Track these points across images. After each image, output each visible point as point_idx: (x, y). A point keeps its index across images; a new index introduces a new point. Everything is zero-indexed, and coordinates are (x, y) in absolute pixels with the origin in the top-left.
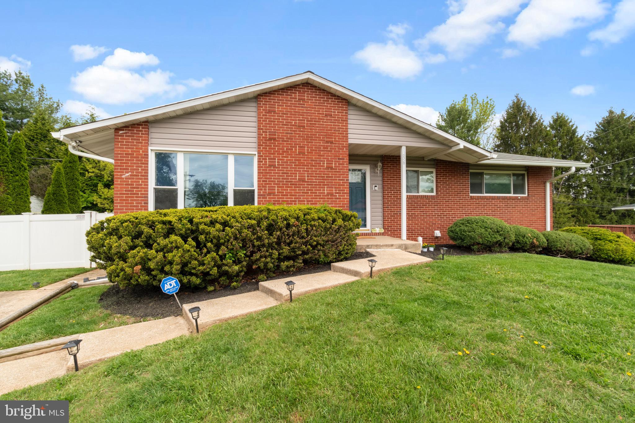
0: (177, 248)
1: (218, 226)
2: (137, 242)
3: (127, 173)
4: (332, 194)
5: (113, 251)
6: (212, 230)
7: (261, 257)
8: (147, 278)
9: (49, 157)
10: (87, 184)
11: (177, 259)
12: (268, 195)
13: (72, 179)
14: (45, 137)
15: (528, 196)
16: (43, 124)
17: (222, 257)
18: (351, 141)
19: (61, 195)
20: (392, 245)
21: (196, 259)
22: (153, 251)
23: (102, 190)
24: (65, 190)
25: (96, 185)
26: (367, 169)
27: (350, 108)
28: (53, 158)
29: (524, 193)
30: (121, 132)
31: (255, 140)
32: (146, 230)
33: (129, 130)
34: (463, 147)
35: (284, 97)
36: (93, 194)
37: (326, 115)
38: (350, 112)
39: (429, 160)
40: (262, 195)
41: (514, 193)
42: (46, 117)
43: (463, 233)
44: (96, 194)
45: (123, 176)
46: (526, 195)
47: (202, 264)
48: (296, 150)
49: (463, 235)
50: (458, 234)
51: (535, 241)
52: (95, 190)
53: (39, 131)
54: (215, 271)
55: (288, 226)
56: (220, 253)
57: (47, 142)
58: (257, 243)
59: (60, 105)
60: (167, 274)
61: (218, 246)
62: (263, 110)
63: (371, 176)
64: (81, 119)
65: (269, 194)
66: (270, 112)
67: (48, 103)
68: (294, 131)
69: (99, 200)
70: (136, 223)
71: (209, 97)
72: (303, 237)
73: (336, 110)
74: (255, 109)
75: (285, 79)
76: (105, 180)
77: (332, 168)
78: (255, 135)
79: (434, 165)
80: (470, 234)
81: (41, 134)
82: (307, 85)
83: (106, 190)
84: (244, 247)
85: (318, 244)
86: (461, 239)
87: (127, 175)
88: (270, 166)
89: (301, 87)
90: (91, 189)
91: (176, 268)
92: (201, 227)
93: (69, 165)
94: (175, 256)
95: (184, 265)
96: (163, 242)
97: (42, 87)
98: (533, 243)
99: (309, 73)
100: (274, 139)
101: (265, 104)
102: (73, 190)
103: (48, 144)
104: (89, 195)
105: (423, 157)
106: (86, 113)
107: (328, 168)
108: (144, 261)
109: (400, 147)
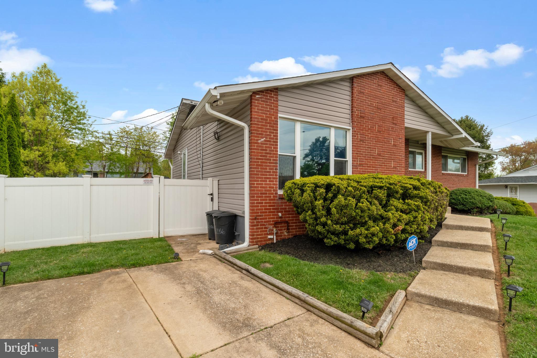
3: (263, 138)
4: (396, 168)
12: (359, 166)
15: (468, 174)
18: (406, 125)
27: (406, 97)
29: (466, 172)
30: (257, 96)
31: (349, 117)
33: (264, 95)
34: (464, 136)
35: (369, 82)
37: (393, 101)
38: (406, 101)
39: (421, 144)
40: (355, 166)
41: (461, 172)
43: (465, 200)
45: (259, 141)
46: (466, 174)
48: (376, 128)
49: (465, 201)
50: (460, 201)
62: (357, 90)
68: (375, 112)
71: (331, 73)
73: (398, 98)
75: (377, 66)
77: (396, 146)
78: (349, 112)
79: (422, 147)
80: (471, 200)
82: (383, 73)
86: (463, 204)
87: (262, 140)
88: (361, 140)
89: (379, 74)
99: (391, 64)
100: (363, 117)
101: (358, 85)
105: (418, 141)
107: (394, 145)
109: (428, 132)
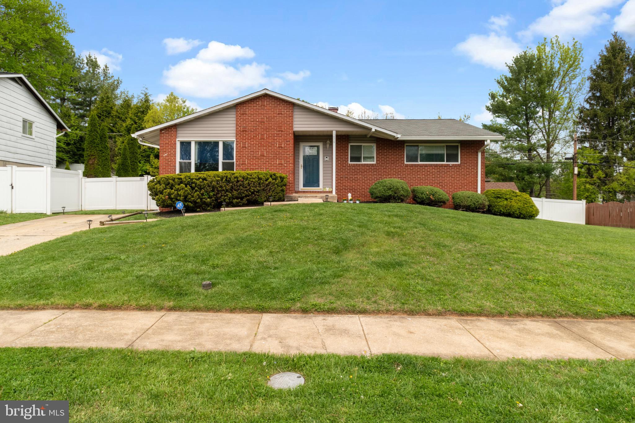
0: (183, 189)
1: (201, 180)
2: (168, 187)
3: (166, 153)
4: (282, 164)
5: (158, 190)
6: (198, 182)
7: (222, 196)
8: (171, 202)
9: (113, 131)
10: (142, 156)
11: (182, 194)
13: (133, 153)
14: (109, 113)
15: (461, 163)
16: (108, 102)
17: (202, 194)
18: (296, 129)
19: (127, 166)
20: (316, 197)
21: (190, 195)
22: (173, 190)
23: (153, 160)
24: (129, 161)
25: (148, 156)
26: (321, 145)
27: (295, 108)
28: (116, 133)
29: (457, 161)
30: (163, 131)
31: (235, 132)
32: (171, 181)
33: (167, 130)
34: (374, 131)
35: (252, 105)
36: (146, 164)
37: (279, 114)
38: (295, 110)
39: (370, 137)
40: (238, 165)
41: (447, 162)
42: (110, 95)
44: (148, 164)
45: (164, 156)
46: (459, 163)
47: (193, 197)
48: (259, 137)
51: (431, 197)
52: (148, 161)
53: (105, 109)
54: (199, 200)
55: (238, 181)
56: (201, 192)
57: (111, 118)
58: (220, 189)
59: (120, 82)
60: (178, 200)
61: (201, 189)
62: (239, 113)
63: (324, 150)
64: (138, 98)
65: (242, 164)
66: (243, 114)
67: (111, 81)
68: (258, 125)
69: (151, 169)
70: (167, 179)
72: (246, 187)
73: (285, 110)
74: (235, 113)
76: (156, 152)
77: (282, 148)
78: (235, 128)
79: (375, 140)
81: (106, 111)
82: (266, 96)
83: (156, 160)
84: (213, 191)
85: (254, 191)
87: (166, 155)
88: (243, 147)
89: (262, 97)
90: (145, 160)
91: (182, 198)
92: (194, 180)
93: (131, 142)
94: (181, 193)
95: (186, 197)
96: (177, 187)
97: (106, 67)
98: (429, 198)
99: (265, 90)
100: (246, 131)
101: (241, 110)
102: (133, 161)
103: (112, 120)
104: (143, 165)
105: (366, 135)
106: (141, 93)
107: (279, 147)
108: (169, 194)
109: (333, 131)
